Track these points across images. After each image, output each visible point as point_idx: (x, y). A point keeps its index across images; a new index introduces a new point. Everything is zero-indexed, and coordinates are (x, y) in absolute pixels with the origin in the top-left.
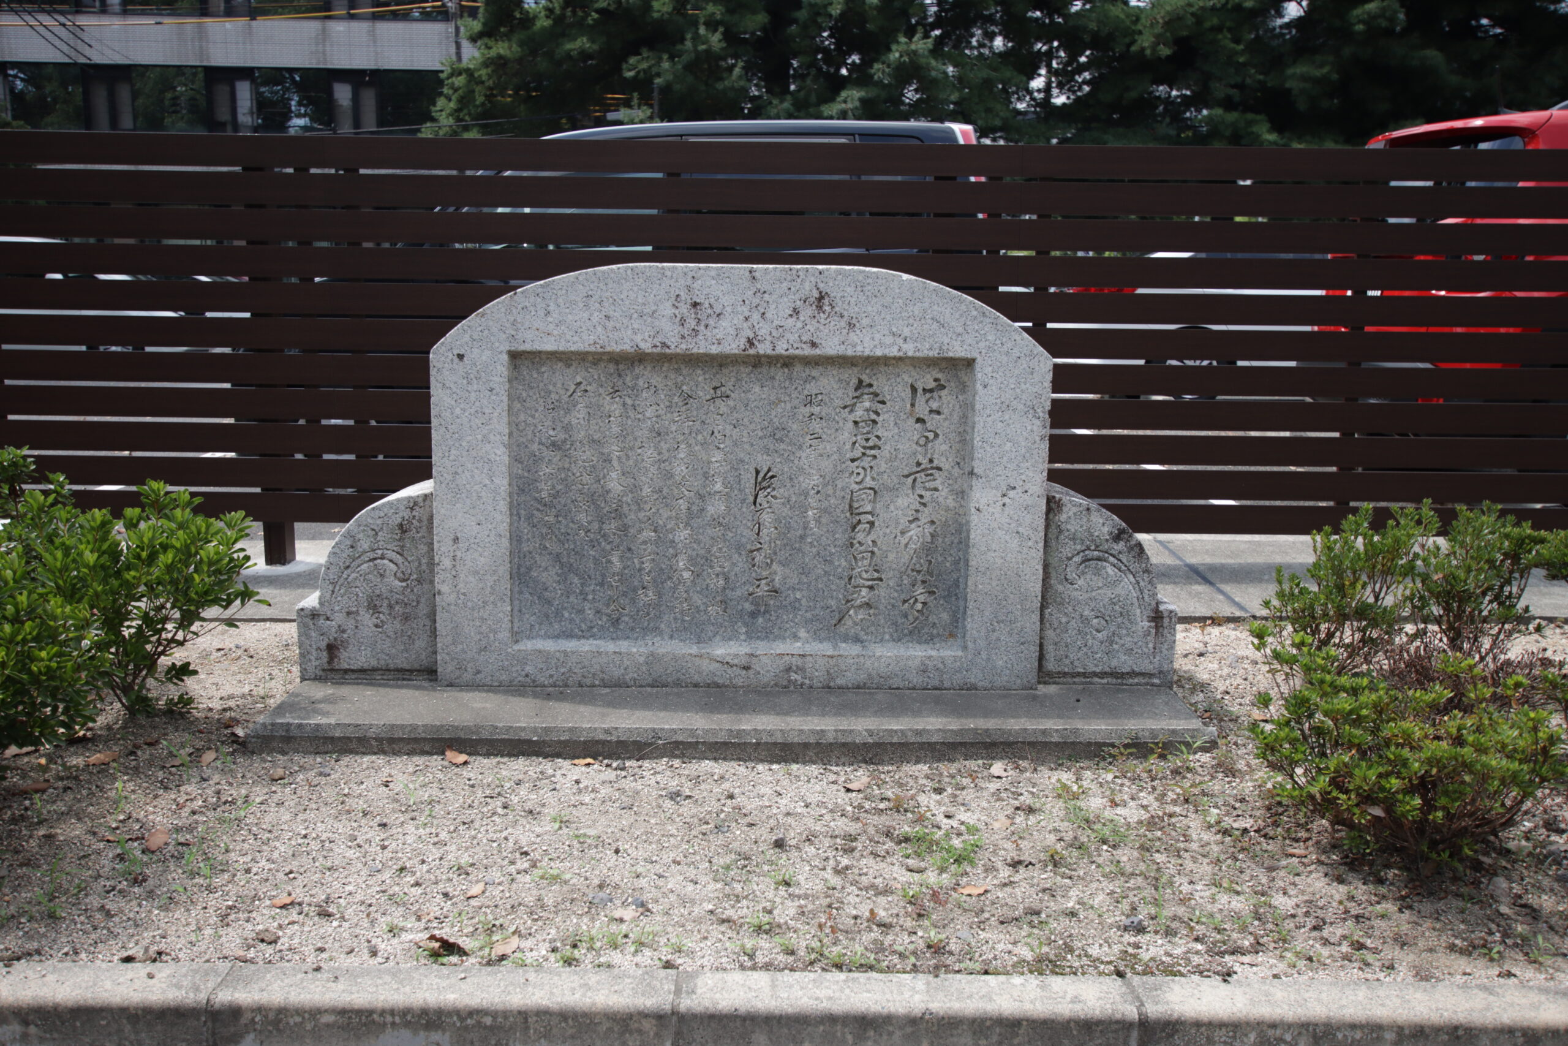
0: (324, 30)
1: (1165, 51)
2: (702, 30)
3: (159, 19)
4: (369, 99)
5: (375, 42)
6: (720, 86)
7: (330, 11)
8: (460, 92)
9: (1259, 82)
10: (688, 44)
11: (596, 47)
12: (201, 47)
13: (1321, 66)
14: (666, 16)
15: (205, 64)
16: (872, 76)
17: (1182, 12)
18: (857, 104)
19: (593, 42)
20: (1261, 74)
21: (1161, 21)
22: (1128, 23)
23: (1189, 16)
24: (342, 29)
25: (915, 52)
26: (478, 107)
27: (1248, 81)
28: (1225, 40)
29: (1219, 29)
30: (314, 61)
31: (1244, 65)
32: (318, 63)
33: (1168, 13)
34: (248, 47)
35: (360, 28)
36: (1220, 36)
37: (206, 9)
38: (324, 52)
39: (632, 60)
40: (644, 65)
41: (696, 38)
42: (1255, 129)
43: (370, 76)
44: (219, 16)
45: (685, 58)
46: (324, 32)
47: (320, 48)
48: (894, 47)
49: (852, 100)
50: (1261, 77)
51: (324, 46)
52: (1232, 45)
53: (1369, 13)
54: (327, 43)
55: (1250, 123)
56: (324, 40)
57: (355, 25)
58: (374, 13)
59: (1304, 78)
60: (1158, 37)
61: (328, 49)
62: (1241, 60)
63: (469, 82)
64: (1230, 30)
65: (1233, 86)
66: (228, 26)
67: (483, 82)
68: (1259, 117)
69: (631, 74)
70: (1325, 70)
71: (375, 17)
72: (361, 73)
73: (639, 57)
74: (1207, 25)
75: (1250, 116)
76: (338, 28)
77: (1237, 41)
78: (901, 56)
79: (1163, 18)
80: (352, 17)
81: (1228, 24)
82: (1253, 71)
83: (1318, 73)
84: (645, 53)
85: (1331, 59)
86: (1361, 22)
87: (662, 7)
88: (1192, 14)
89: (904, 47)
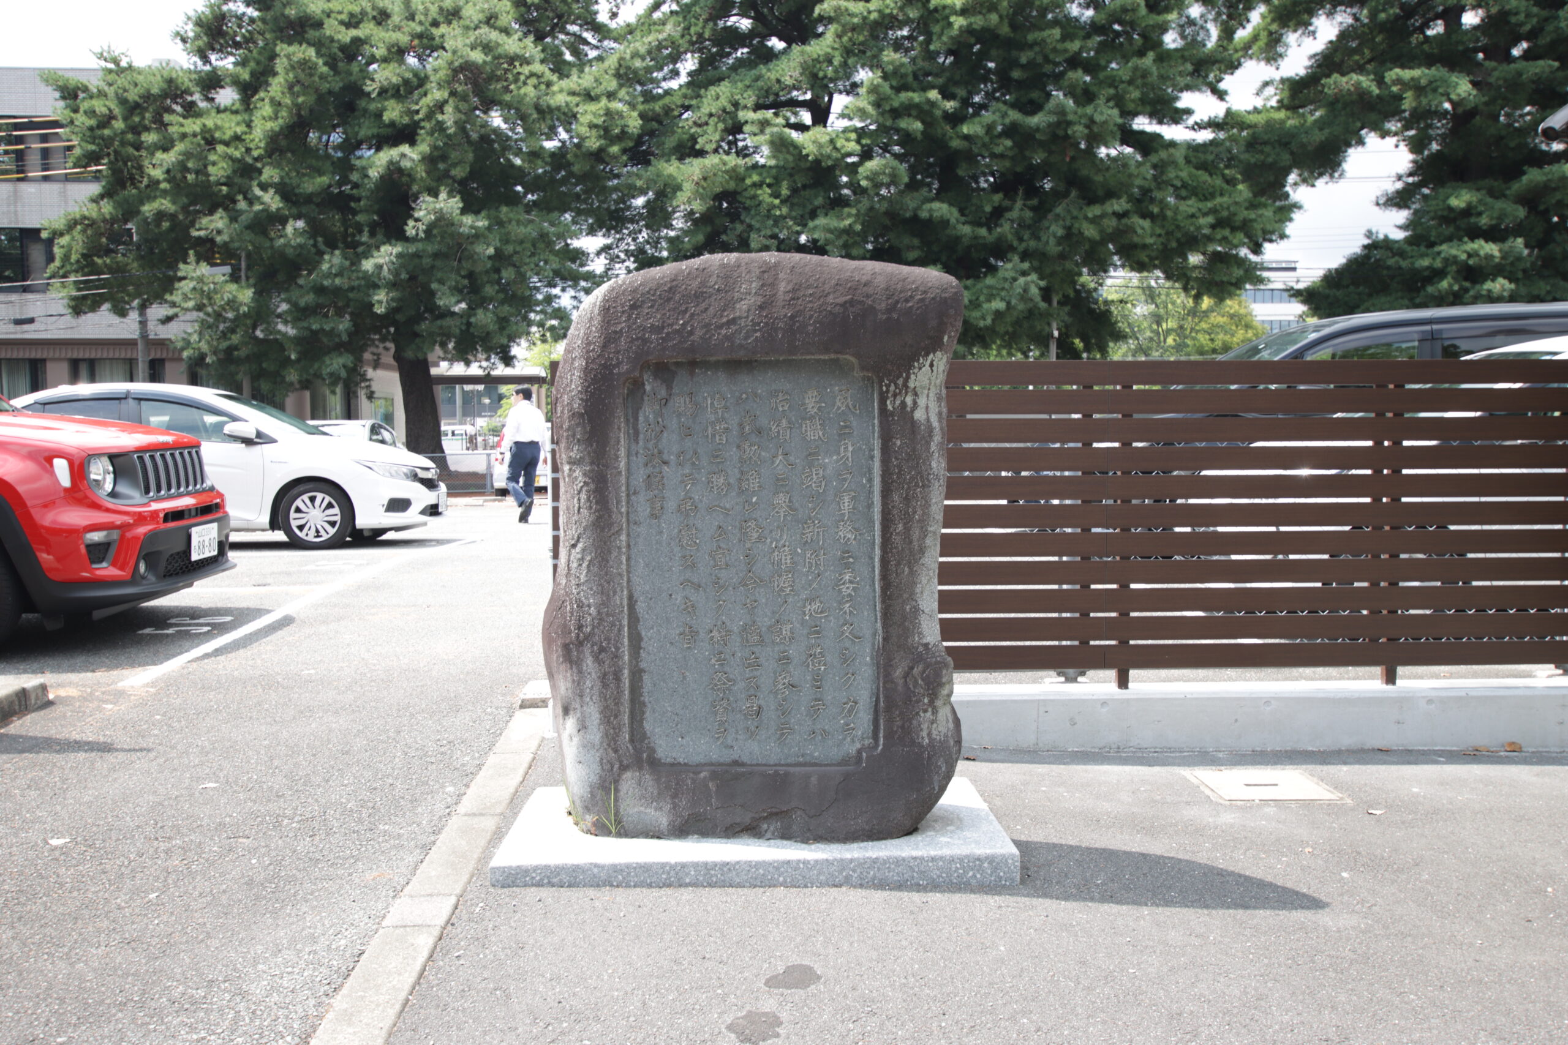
0: (15, 191)
1: (698, 206)
2: (258, 192)
5: (66, 202)
6: (276, 242)
7: (23, 173)
10: (243, 206)
11: (175, 208)
14: (221, 180)
16: (406, 234)
18: (392, 258)
19: (174, 203)
24: (33, 190)
28: (765, 195)
29: (758, 185)
30: (5, 221)
31: (783, 217)
35: (49, 191)
36: (759, 192)
38: (16, 213)
41: (251, 200)
45: (244, 218)
46: (16, 196)
47: (12, 208)
48: (422, 206)
51: (16, 206)
52: (771, 200)
53: (871, 171)
54: (19, 204)
56: (16, 202)
57: (46, 186)
58: (66, 174)
60: (694, 192)
61: (19, 209)
64: (769, 186)
71: (65, 179)
74: (748, 182)
76: (31, 188)
77: (776, 197)
78: (428, 214)
80: (46, 179)
85: (854, 211)
86: (867, 178)
87: (218, 171)
88: (726, 172)
89: (432, 206)
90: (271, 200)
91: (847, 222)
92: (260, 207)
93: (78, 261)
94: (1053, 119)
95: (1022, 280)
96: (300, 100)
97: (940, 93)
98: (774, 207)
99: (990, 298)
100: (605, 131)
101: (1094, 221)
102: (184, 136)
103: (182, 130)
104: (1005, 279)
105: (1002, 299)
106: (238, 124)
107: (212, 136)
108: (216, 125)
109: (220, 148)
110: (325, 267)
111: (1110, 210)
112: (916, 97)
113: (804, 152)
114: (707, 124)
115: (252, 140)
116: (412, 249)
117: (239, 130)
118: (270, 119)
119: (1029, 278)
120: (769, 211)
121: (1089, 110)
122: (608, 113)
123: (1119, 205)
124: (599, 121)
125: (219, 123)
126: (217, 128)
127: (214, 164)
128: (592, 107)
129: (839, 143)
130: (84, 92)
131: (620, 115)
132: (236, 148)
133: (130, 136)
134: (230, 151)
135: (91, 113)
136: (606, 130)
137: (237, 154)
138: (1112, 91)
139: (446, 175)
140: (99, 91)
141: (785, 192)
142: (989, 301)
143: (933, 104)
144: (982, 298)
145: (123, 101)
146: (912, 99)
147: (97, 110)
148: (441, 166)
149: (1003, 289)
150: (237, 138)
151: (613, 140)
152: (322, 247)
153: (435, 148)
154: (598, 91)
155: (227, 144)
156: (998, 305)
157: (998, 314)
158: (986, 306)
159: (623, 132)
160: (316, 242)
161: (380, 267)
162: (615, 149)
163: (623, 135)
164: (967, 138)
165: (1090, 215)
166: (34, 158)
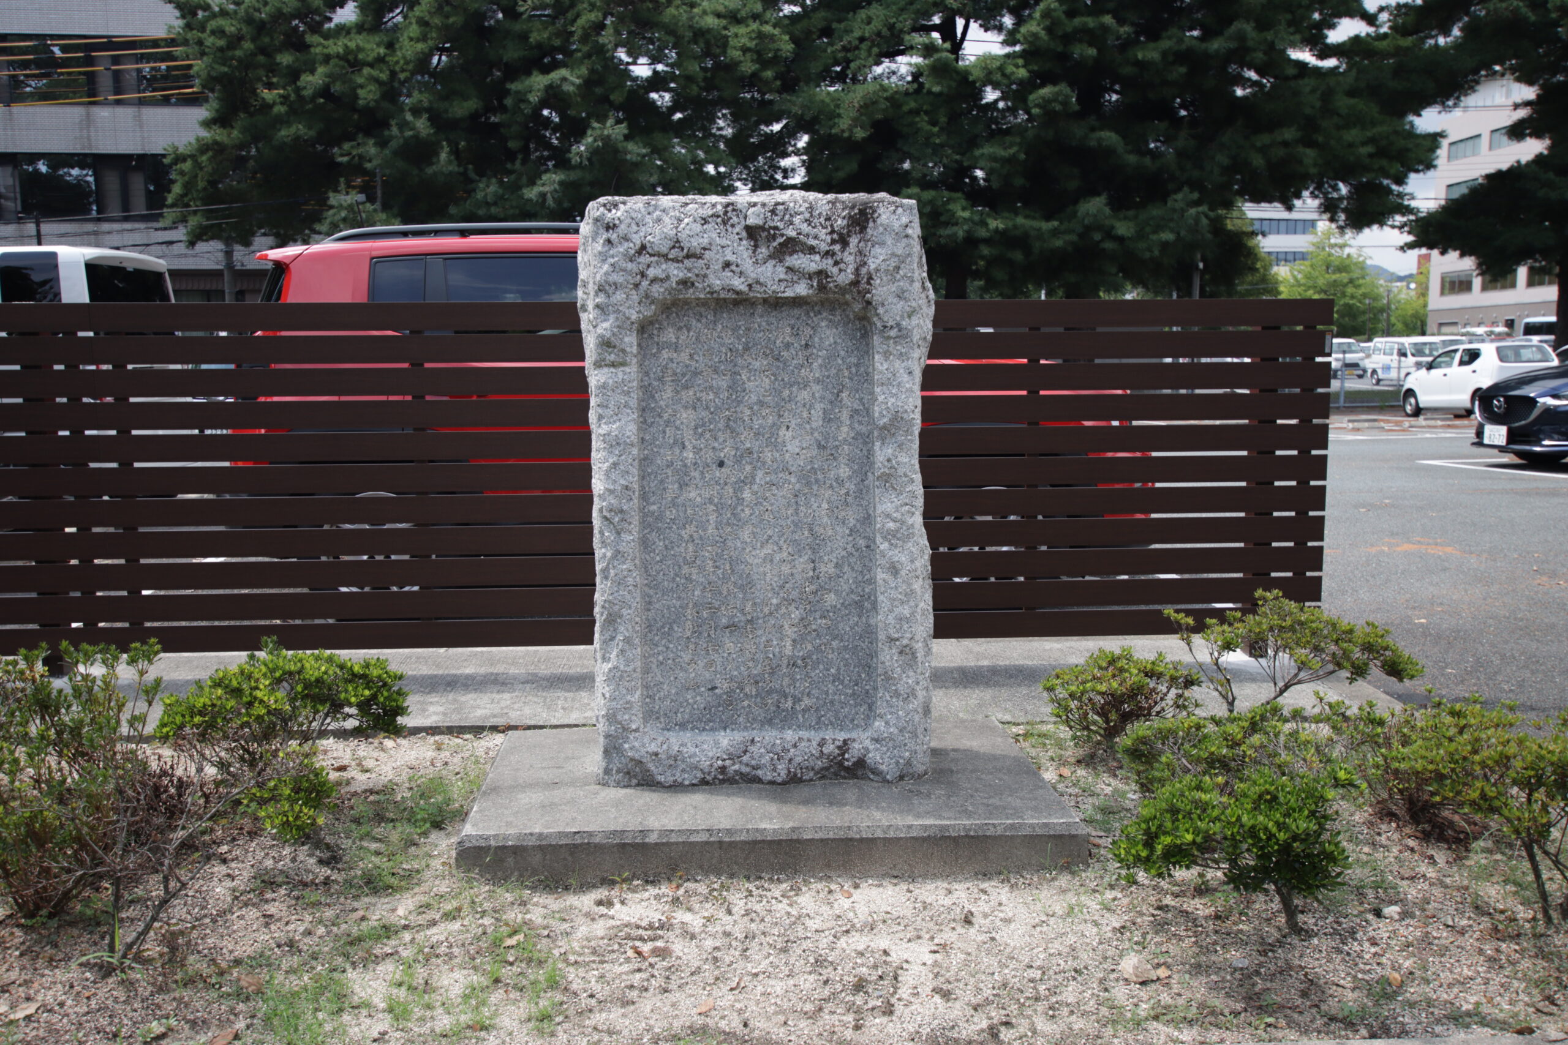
0: (88, 115)
1: (860, 134)
2: (409, 117)
4: (137, 182)
5: (141, 126)
6: (430, 171)
7: (94, 96)
9: (956, 161)
10: (395, 130)
11: (312, 133)
13: (1007, 147)
14: (372, 104)
16: (569, 160)
17: (876, 97)
18: (557, 186)
19: (310, 128)
20: (957, 154)
21: (857, 105)
22: (832, 107)
23: (883, 100)
24: (106, 114)
25: (609, 136)
26: (200, 191)
28: (923, 122)
29: (916, 112)
30: (78, 146)
31: (942, 146)
32: (83, 148)
33: (864, 97)
34: (10, 133)
35: (125, 113)
36: (918, 119)
38: (89, 138)
40: (359, 151)
41: (404, 125)
42: (951, 207)
43: (136, 160)
45: (394, 144)
46: (89, 121)
47: (85, 133)
48: (589, 132)
49: (551, 182)
50: (958, 157)
51: (89, 131)
52: (929, 127)
53: (1043, 98)
54: (92, 129)
56: (88, 126)
57: (120, 111)
58: (140, 98)
60: (855, 120)
61: (93, 134)
62: (937, 141)
64: (926, 113)
68: (956, 195)
69: (345, 159)
71: (142, 102)
72: (128, 157)
73: (351, 143)
74: (905, 108)
76: (103, 113)
77: (934, 125)
78: (595, 140)
79: (859, 102)
80: (118, 102)
81: (923, 107)
84: (357, 139)
85: (1018, 140)
86: (1037, 106)
87: (368, 95)
88: (886, 99)
89: (598, 132)
90: (422, 126)
91: (1012, 151)
92: (411, 133)
93: (205, 189)
94: (1232, 45)
95: (1193, 211)
96: (451, 20)
97: (1114, 17)
98: (933, 135)
99: (1157, 229)
100: (759, 55)
101: (1263, 150)
102: (327, 58)
103: (326, 51)
104: (1174, 210)
105: (1172, 231)
106: (378, 45)
107: (356, 58)
108: (357, 46)
109: (366, 71)
110: (480, 195)
111: (1279, 139)
112: (1091, 22)
113: (971, 79)
114: (857, 48)
115: (397, 62)
116: (574, 176)
117: (382, 51)
118: (418, 40)
119: (1200, 209)
120: (927, 139)
121: (1269, 36)
122: (761, 36)
123: (1289, 134)
124: (751, 44)
125: (361, 44)
126: (359, 49)
127: (362, 87)
128: (742, 30)
129: (1010, 69)
130: (205, 10)
131: (772, 38)
132: (381, 71)
133: (261, 59)
134: (375, 73)
135: (219, 32)
136: (759, 53)
137: (384, 76)
138: (1289, 16)
139: (605, 100)
140: (221, 10)
141: (943, 120)
142: (1155, 232)
143: (1105, 29)
144: (1148, 229)
145: (249, 20)
146: (1085, 24)
147: (227, 29)
148: (598, 90)
149: (1172, 220)
150: (380, 60)
151: (765, 64)
152: (472, 175)
153: (592, 71)
154: (743, 13)
155: (371, 65)
156: (1167, 236)
157: (1165, 245)
158: (1154, 237)
159: (776, 57)
160: (466, 169)
161: (543, 195)
162: (769, 74)
163: (776, 60)
164: (1139, 64)
165: (1259, 144)
166: (105, 81)
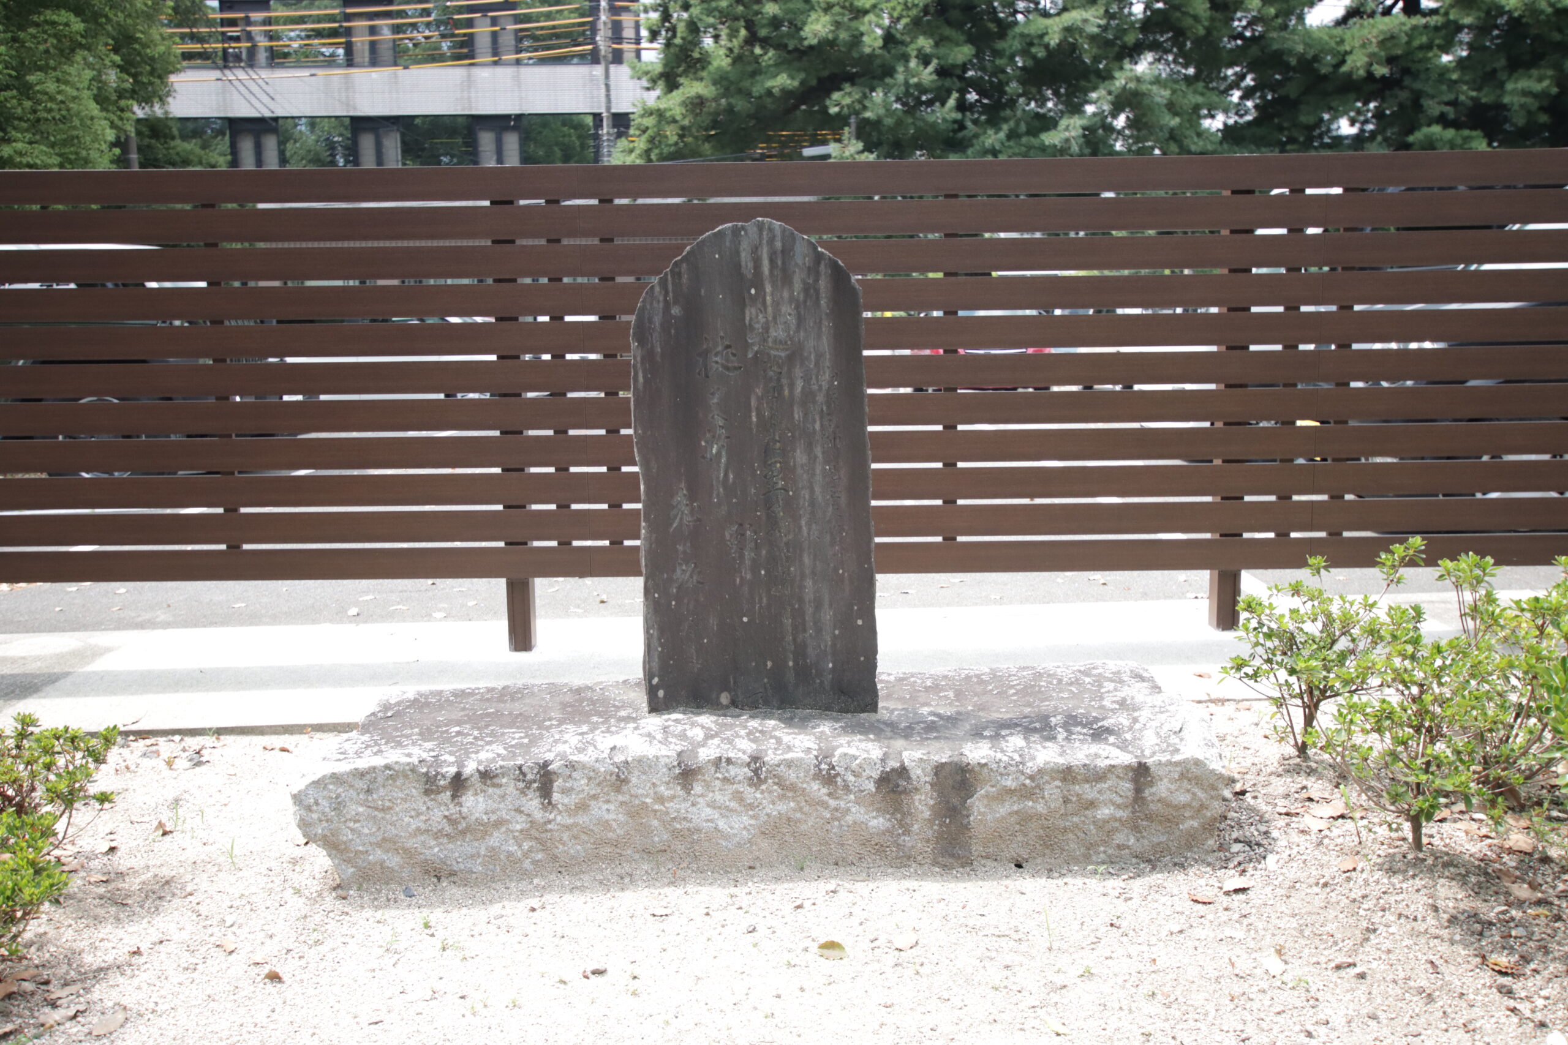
0: (469, 76)
1: (1379, 70)
2: (913, 63)
3: (313, 71)
4: (512, 141)
5: (519, 87)
7: (473, 58)
8: (650, 132)
9: (1472, 98)
10: (899, 77)
11: (796, 84)
12: (347, 97)
13: (1540, 80)
14: (876, 51)
15: (352, 114)
17: (1396, 31)
18: (1080, 131)
19: (792, 78)
20: (1474, 90)
21: (1374, 40)
22: (1333, 44)
23: (1403, 35)
24: (487, 74)
26: (670, 146)
27: (1462, 98)
30: (459, 108)
31: (1455, 82)
32: (463, 110)
33: (1382, 32)
34: (394, 95)
35: (504, 74)
37: (352, 60)
38: (469, 99)
39: (836, 96)
40: (847, 101)
41: (907, 72)
42: (1471, 143)
43: (515, 120)
44: (363, 66)
45: (897, 90)
46: (469, 82)
47: (466, 94)
49: (1074, 128)
50: (1474, 94)
51: (469, 92)
54: (473, 90)
55: (1466, 139)
56: (469, 87)
57: (499, 70)
58: (517, 59)
59: (1525, 93)
60: (1373, 56)
61: (473, 95)
63: (659, 122)
65: (1447, 104)
66: (374, 75)
67: (675, 121)
68: (1474, 133)
69: (836, 109)
70: (1546, 83)
72: (507, 117)
73: (842, 93)
74: (1416, 43)
75: (1466, 132)
76: (483, 74)
79: (1375, 37)
80: (497, 64)
81: (1437, 42)
82: (1465, 88)
83: (1538, 87)
84: (847, 88)
166: (483, 42)
